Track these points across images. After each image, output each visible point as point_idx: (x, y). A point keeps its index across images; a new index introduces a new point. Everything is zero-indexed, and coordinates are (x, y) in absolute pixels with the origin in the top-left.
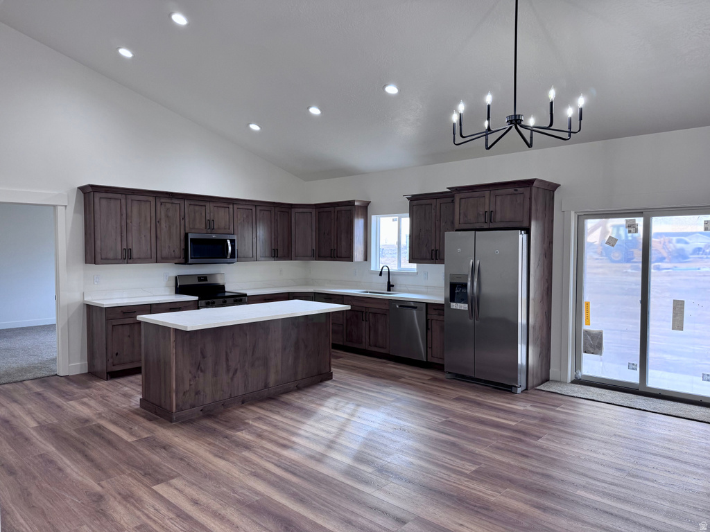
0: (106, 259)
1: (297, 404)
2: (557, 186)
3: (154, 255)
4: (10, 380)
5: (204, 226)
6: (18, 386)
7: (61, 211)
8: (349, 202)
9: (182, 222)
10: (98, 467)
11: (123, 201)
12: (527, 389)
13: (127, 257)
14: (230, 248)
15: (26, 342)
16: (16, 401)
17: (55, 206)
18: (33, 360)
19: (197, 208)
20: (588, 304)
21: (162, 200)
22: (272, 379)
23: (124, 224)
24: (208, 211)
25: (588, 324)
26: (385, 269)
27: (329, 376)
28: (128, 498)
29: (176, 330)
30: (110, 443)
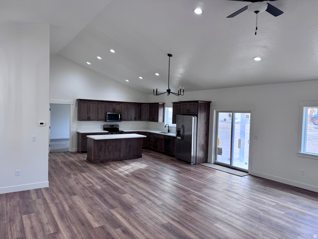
0: (83, 120)
1: (126, 162)
2: (211, 102)
3: (97, 118)
4: (57, 152)
5: (112, 110)
6: (59, 153)
7: (72, 106)
8: (157, 103)
9: (105, 109)
10: (72, 170)
11: (88, 103)
12: (196, 164)
13: (89, 119)
14: (120, 117)
15: (63, 143)
16: (57, 156)
17: (70, 105)
18: (64, 147)
19: (110, 105)
20: (219, 139)
21: (100, 103)
22: (122, 155)
23: (88, 110)
24: (113, 105)
25: (219, 145)
26: (167, 125)
27: (141, 157)
28: (75, 174)
29: (94, 140)
30: (76, 166)
